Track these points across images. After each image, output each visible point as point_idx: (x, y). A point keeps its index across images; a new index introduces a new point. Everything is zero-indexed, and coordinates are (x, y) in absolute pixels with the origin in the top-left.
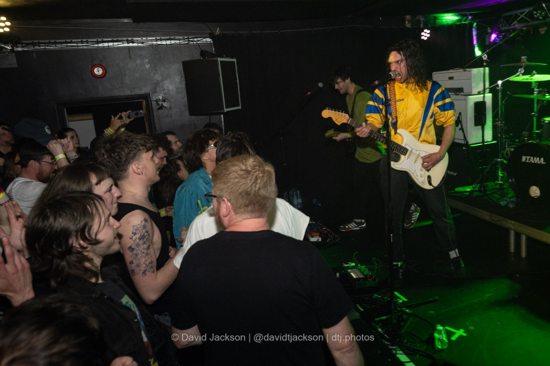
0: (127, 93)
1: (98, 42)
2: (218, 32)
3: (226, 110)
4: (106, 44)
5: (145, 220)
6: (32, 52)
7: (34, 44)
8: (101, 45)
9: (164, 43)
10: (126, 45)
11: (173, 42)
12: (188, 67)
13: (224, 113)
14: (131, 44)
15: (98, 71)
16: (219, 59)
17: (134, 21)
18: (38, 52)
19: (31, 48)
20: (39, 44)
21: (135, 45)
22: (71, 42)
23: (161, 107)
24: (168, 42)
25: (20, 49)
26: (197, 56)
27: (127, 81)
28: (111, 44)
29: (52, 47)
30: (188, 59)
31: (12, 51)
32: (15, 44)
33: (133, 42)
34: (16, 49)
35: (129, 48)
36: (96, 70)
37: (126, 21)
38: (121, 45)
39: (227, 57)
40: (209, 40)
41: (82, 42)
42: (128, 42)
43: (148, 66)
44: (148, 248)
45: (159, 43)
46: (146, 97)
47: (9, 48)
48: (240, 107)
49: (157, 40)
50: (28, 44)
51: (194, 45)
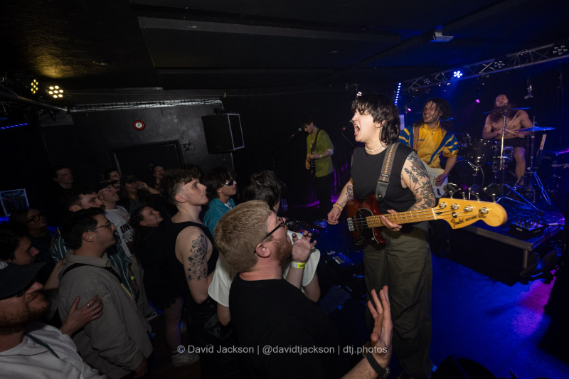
0: (162, 140)
1: (137, 104)
2: (225, 95)
3: (235, 149)
4: (144, 106)
5: (202, 236)
6: (85, 112)
7: (86, 107)
8: (140, 106)
9: (187, 104)
10: (159, 106)
11: (194, 103)
12: (206, 120)
13: (233, 152)
14: (162, 106)
15: (139, 125)
16: (228, 114)
17: (165, 89)
18: (90, 113)
19: (84, 110)
20: (90, 107)
21: (166, 106)
22: (116, 105)
23: (188, 149)
24: (190, 103)
25: (75, 111)
26: (211, 113)
27: (161, 131)
28: (147, 106)
29: (102, 109)
30: (205, 115)
31: (68, 112)
32: (70, 107)
33: (164, 104)
34: (71, 111)
35: (161, 108)
36: (137, 125)
37: (158, 89)
38: (155, 106)
39: (233, 113)
40: (219, 101)
41: (125, 105)
42: (160, 104)
43: (176, 121)
44: (203, 258)
45: (183, 104)
46: (176, 142)
47: (65, 110)
48: (243, 147)
49: (181, 102)
50: (81, 107)
51: (209, 105)
